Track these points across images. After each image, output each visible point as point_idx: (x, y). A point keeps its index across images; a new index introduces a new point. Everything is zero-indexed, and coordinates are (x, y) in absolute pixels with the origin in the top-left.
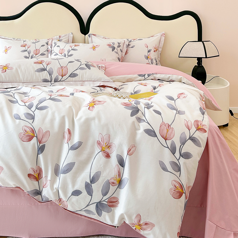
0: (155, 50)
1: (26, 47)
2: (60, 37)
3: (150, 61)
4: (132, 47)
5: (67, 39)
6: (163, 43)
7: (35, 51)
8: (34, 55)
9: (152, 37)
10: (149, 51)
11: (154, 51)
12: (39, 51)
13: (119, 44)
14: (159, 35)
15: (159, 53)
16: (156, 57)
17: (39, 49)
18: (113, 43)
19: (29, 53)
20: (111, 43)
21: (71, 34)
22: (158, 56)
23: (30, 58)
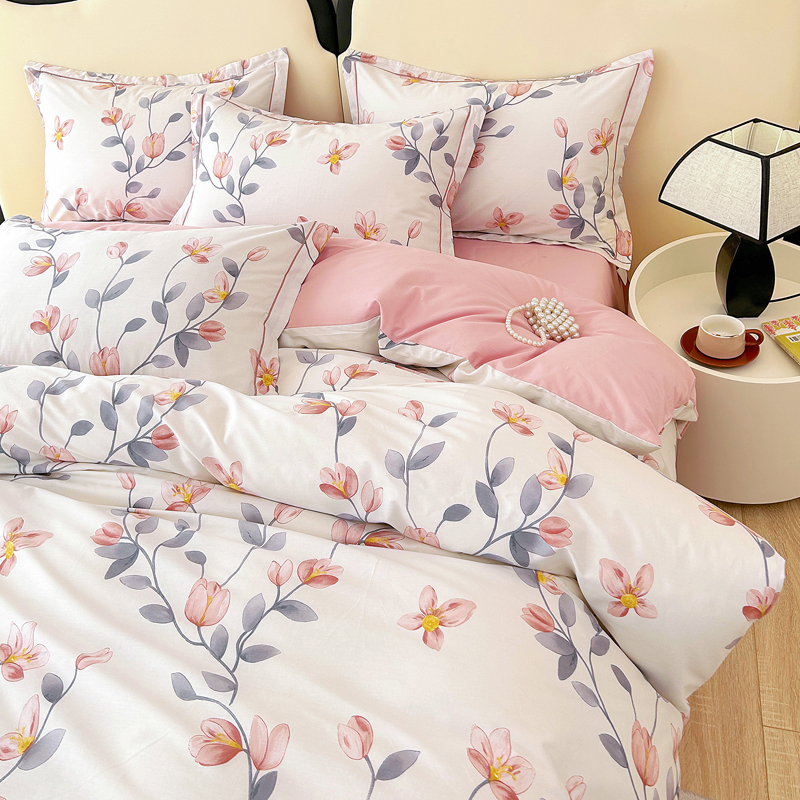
0: (599, 143)
1: (119, 124)
3: (570, 194)
4: (502, 135)
5: (268, 76)
6: (641, 101)
9: (600, 70)
10: (569, 154)
11: (595, 151)
12: (160, 140)
13: (440, 130)
14: (630, 64)
15: (621, 148)
16: (601, 174)
18: (416, 133)
19: (129, 152)
20: (407, 134)
22: (611, 164)
23: (133, 171)
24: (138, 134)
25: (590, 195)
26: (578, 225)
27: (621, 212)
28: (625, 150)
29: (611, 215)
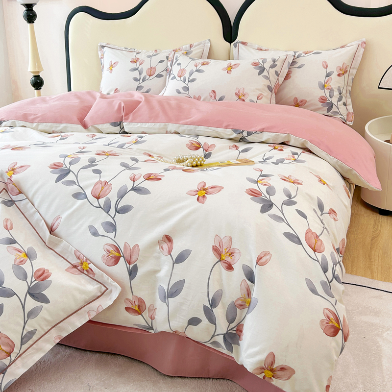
0: (341, 72)
1: (138, 63)
2: (191, 46)
3: (327, 92)
5: (201, 50)
6: (360, 59)
7: (149, 70)
8: (148, 77)
9: (342, 47)
10: (328, 75)
11: (339, 75)
12: (154, 69)
13: (274, 61)
14: (355, 44)
15: (350, 78)
16: (342, 85)
17: (155, 68)
18: (264, 61)
19: (140, 74)
20: (261, 61)
21: (208, 41)
22: (346, 83)
23: (141, 81)
24: (145, 67)
25: (336, 93)
26: (330, 106)
27: (349, 104)
28: (353, 79)
29: (345, 104)
